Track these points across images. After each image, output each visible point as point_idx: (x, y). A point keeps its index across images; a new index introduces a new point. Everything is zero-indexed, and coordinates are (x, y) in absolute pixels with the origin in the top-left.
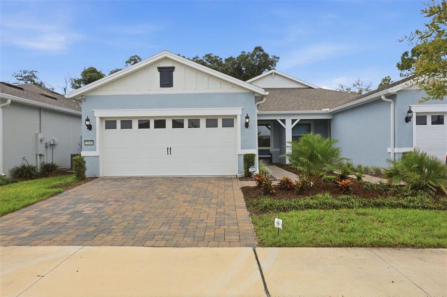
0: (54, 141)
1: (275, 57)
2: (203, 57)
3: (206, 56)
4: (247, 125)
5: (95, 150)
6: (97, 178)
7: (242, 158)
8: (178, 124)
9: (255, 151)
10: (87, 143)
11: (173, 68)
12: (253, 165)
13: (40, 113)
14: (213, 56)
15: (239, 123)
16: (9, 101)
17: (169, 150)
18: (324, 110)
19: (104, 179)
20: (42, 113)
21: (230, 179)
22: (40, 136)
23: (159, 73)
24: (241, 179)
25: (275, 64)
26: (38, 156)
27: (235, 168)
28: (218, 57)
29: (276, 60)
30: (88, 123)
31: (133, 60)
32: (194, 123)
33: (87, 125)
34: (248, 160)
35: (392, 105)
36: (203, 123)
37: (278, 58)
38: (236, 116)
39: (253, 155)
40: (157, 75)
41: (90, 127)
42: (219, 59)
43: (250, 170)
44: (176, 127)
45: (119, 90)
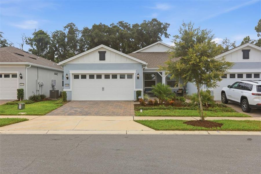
0: (42, 83)
1: (167, 24)
2: (118, 24)
3: (120, 22)
4: (138, 78)
5: (70, 88)
6: (71, 101)
7: (136, 92)
8: (107, 76)
9: (142, 90)
10: (66, 85)
11: (105, 52)
12: (140, 96)
13: (38, 69)
14: (124, 23)
15: (134, 76)
16: (30, 66)
17: (103, 89)
19: (74, 101)
20: (39, 70)
21: (130, 101)
22: (38, 81)
23: (99, 54)
24: (135, 101)
25: (167, 29)
26: (37, 91)
27: (132, 97)
28: (128, 23)
29: (168, 26)
30: (67, 76)
31: (70, 26)
32: (115, 76)
33: (67, 77)
34: (138, 93)
36: (118, 76)
37: (169, 25)
38: (133, 74)
39: (140, 92)
41: (67, 78)
42: (128, 24)
43: (139, 98)
44: (106, 78)
45: (81, 62)
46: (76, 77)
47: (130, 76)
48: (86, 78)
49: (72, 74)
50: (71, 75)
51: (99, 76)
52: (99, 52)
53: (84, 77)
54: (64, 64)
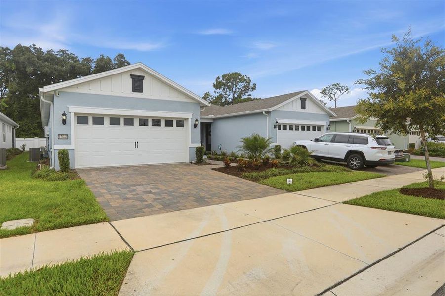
4: (195, 126)
5: (70, 143)
6: (74, 170)
8: (144, 122)
10: (61, 137)
11: (143, 77)
15: (190, 124)
17: (137, 144)
18: (210, 116)
23: (131, 80)
24: (196, 164)
30: (64, 118)
33: (64, 120)
35: (268, 118)
36: (163, 123)
40: (129, 82)
41: (65, 122)
44: (142, 125)
45: (94, 90)
46: (82, 119)
47: (180, 123)
48: (103, 124)
49: (75, 114)
50: (72, 116)
51: (129, 121)
52: (132, 76)
53: (99, 120)
54: (55, 91)
